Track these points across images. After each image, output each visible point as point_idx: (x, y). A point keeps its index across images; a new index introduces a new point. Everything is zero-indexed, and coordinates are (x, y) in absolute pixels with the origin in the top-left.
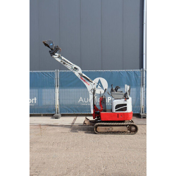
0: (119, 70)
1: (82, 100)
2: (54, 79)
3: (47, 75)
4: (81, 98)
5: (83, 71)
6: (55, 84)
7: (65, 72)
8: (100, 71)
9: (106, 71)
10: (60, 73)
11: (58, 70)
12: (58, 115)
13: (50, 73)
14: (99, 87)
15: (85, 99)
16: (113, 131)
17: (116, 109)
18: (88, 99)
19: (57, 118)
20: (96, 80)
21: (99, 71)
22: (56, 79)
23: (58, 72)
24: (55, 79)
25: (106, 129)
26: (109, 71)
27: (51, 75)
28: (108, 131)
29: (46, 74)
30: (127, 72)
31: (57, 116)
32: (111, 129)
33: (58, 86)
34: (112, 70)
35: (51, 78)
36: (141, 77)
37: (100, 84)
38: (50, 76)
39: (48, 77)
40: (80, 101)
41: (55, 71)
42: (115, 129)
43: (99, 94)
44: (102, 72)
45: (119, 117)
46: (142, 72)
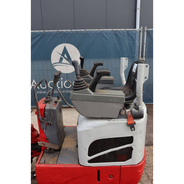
0: (101, 30)
4: (34, 81)
5: (33, 31)
8: (65, 31)
9: (77, 32)
14: (64, 61)
17: (90, 155)
26: (82, 30)
30: (115, 33)
34: (87, 30)
36: (139, 43)
43: (65, 74)
44: (68, 33)
45: (101, 179)
46: (141, 33)
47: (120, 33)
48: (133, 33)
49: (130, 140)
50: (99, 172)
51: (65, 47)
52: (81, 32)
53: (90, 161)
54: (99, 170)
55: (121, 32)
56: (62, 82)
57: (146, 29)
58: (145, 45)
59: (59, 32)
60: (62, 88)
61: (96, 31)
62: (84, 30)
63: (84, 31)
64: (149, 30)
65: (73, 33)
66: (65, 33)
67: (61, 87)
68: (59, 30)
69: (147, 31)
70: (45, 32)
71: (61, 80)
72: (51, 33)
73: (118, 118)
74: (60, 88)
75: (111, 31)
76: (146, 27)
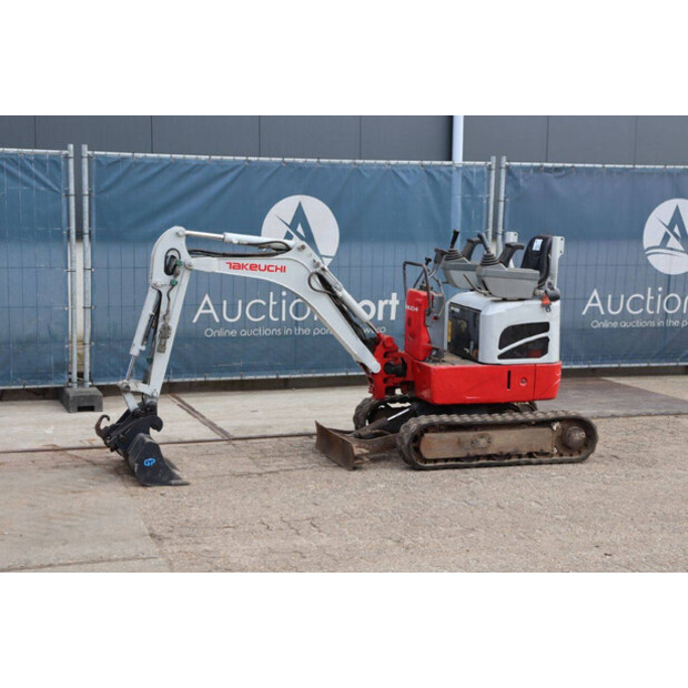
0: (393, 162)
1: (212, 311)
2: (64, 199)
3: (20, 174)
4: (207, 298)
6: (69, 225)
7: (124, 159)
8: (301, 160)
9: (333, 165)
10: (94, 165)
11: (85, 147)
12: (83, 390)
13: (38, 160)
15: (225, 302)
16: (490, 452)
17: (500, 348)
18: (240, 302)
19: (91, 409)
20: (284, 209)
21: (297, 164)
22: (72, 199)
23: (85, 162)
24: (68, 195)
25: (460, 443)
26: (346, 161)
27: (44, 172)
28: (472, 453)
29: (13, 169)
30: (428, 172)
31: (92, 398)
32: (483, 442)
33: (86, 237)
34: (357, 161)
35: (42, 189)
36: (488, 199)
37: (300, 229)
38: (37, 178)
39: (25, 184)
40: (201, 315)
41: (65, 152)
42: (502, 440)
44: (310, 167)
45: (512, 386)
46: (493, 173)
47: (440, 172)
48: (472, 173)
49: (545, 327)
50: (509, 372)
51: (300, 206)
52: (344, 168)
53: (501, 357)
54: (510, 371)
55: (443, 169)
56: (284, 302)
57: (504, 163)
58: (502, 204)
59: (287, 163)
60: (284, 319)
61: (379, 165)
62: (350, 161)
63: (350, 164)
64: (513, 167)
65: (322, 169)
66: (300, 168)
67: (280, 317)
68: (286, 159)
69: (507, 168)
70: (249, 162)
71: (281, 297)
72: (264, 166)
73: (531, 299)
74: (276, 319)
75: (417, 165)
76: (504, 158)
